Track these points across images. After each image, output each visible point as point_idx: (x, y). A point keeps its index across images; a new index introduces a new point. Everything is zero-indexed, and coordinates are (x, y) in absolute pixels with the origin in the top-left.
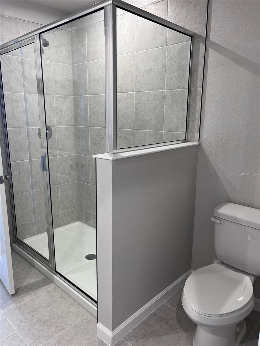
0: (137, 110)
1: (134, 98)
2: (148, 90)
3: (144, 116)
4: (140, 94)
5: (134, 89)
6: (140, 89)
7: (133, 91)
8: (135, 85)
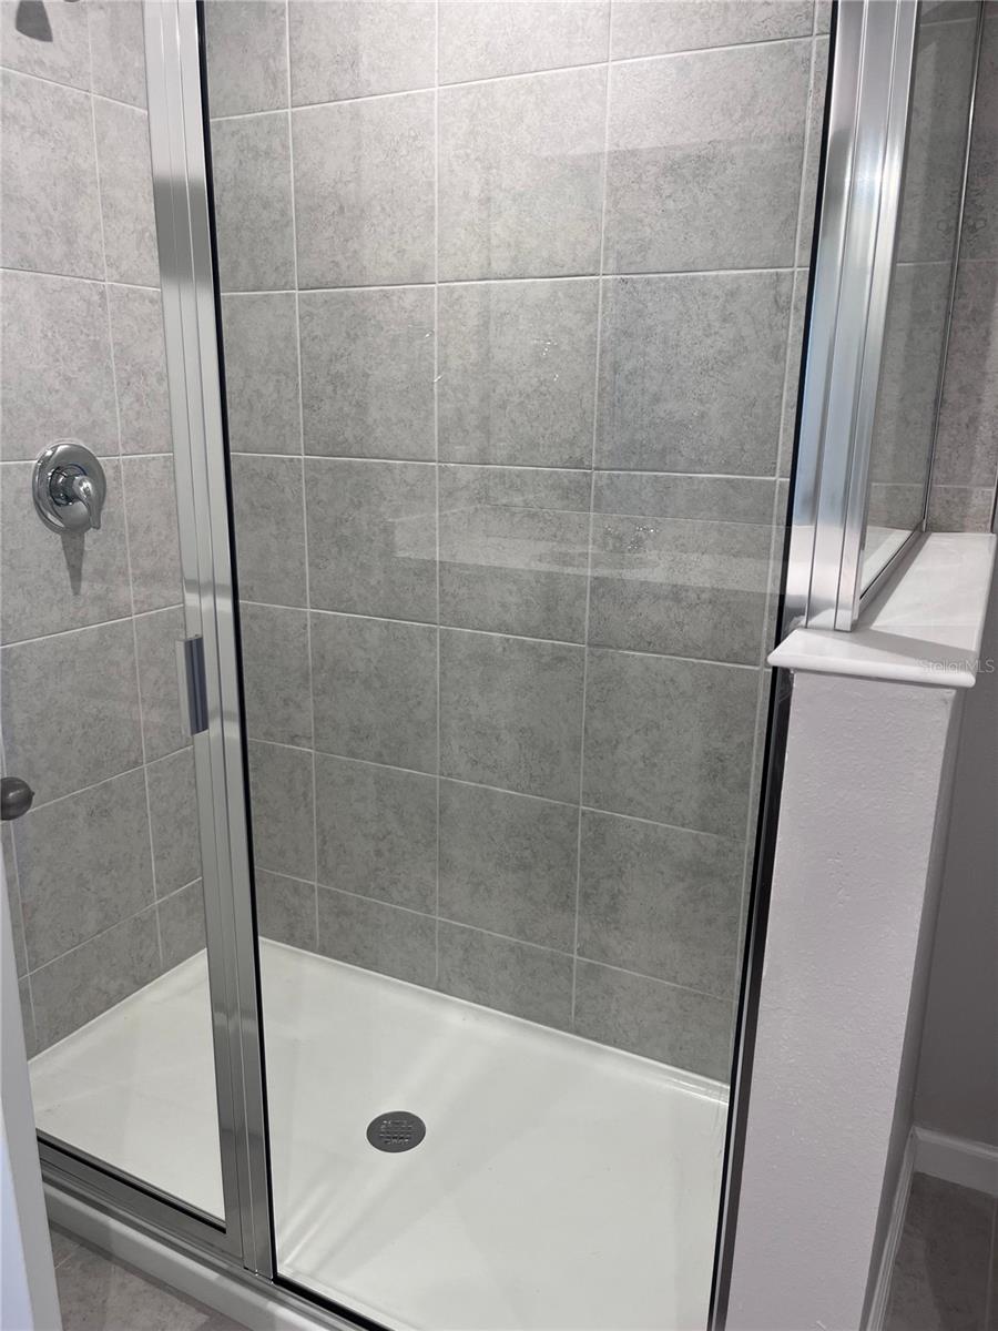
0: (616, 368)
1: (596, 305)
2: (686, 264)
3: (657, 399)
4: (639, 287)
5: (598, 262)
6: (638, 259)
7: (591, 270)
8: (608, 239)
